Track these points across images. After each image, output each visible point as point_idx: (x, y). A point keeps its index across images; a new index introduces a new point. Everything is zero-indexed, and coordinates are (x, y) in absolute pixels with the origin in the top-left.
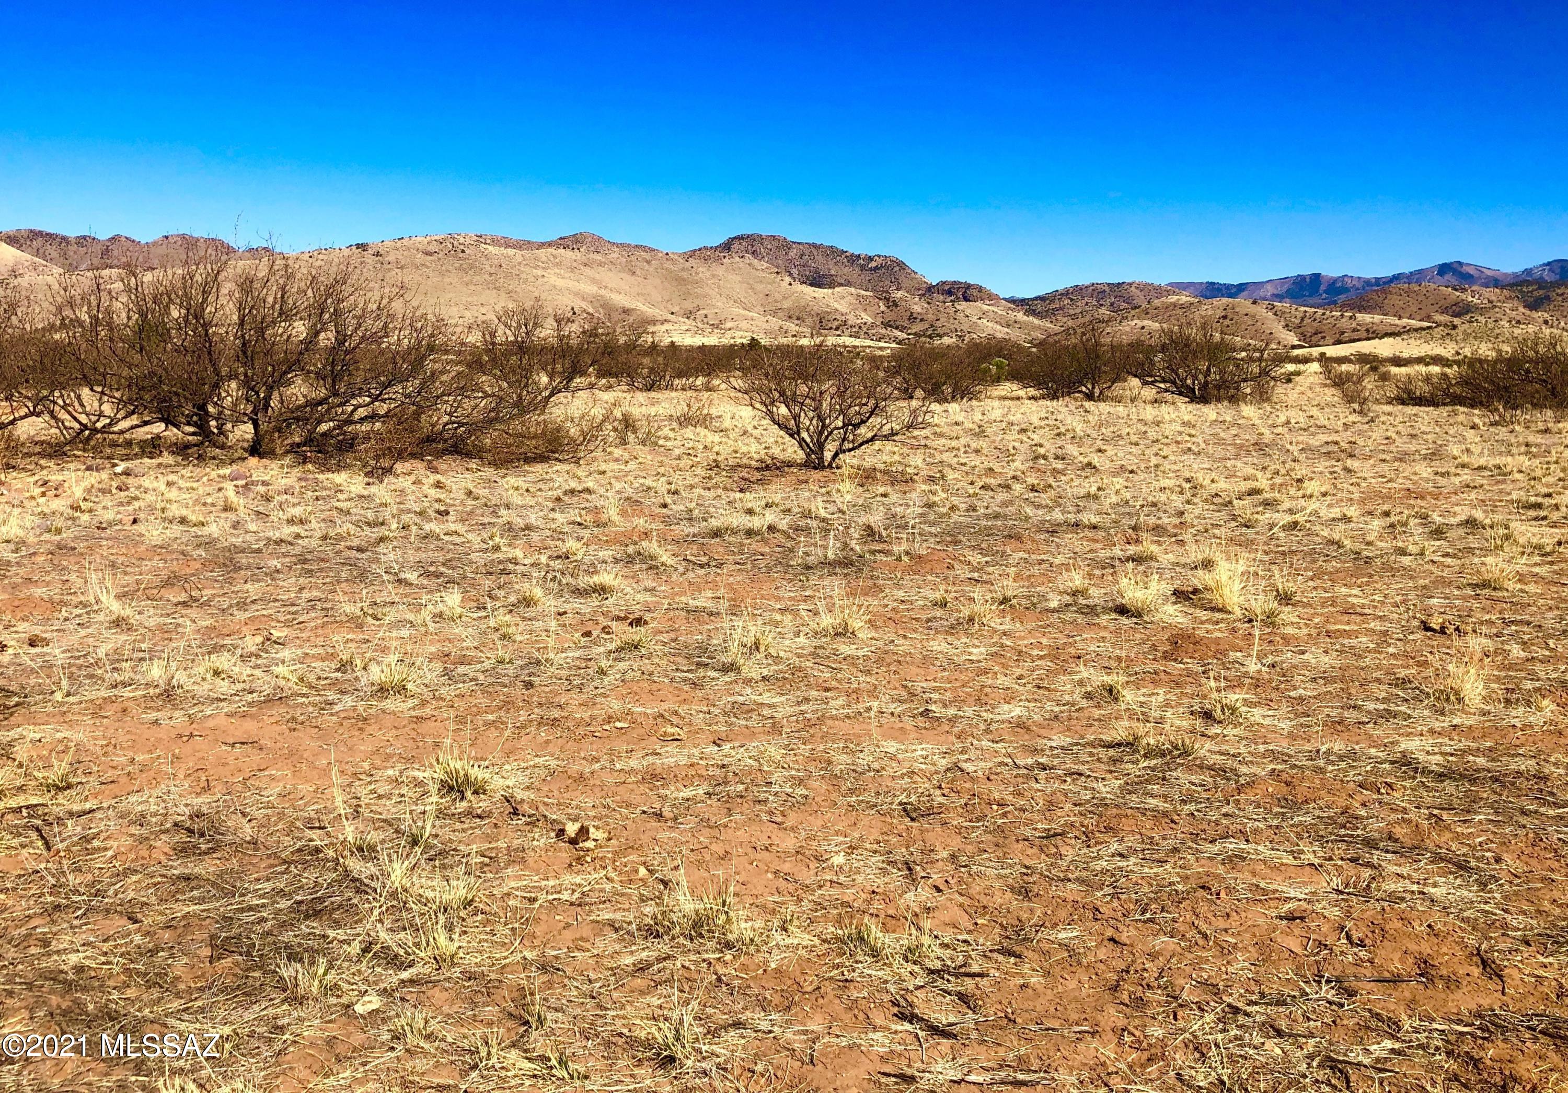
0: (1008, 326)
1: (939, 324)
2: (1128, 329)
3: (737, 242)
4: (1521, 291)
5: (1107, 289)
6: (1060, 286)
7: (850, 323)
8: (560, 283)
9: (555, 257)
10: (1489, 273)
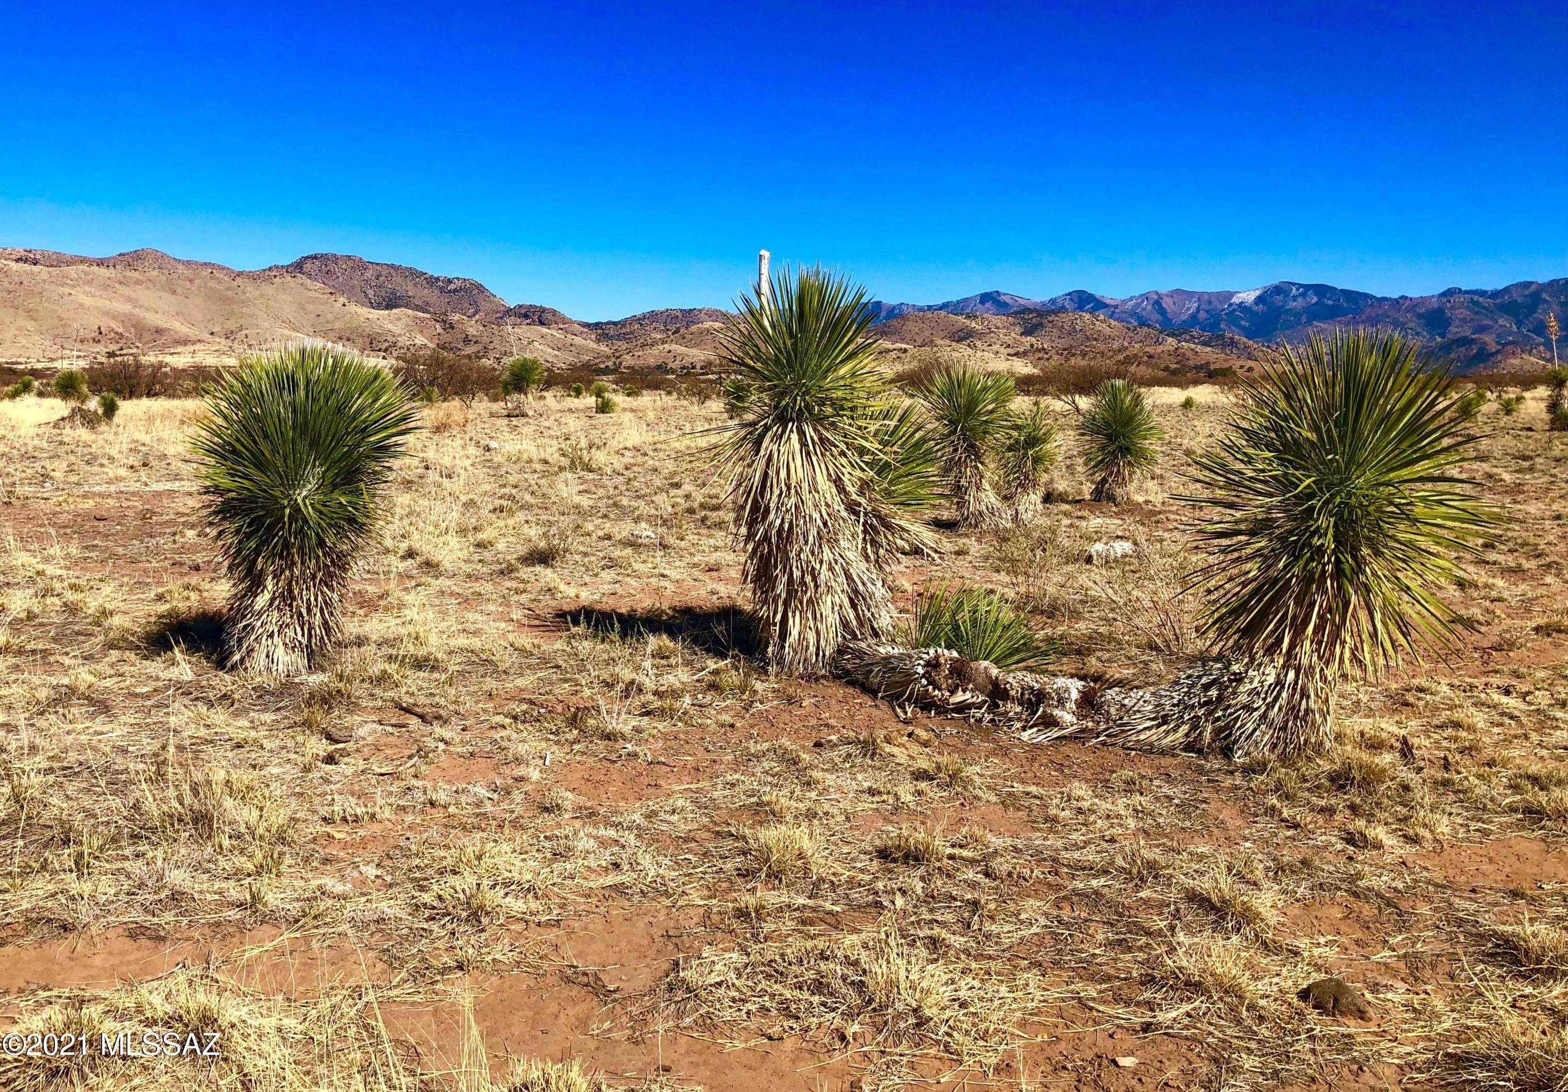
0: (559, 349)
1: (491, 346)
2: (656, 352)
3: (309, 262)
4: (1023, 318)
5: (679, 314)
6: (638, 312)
7: (399, 344)
8: (88, 301)
9: (86, 274)
10: (1021, 302)
